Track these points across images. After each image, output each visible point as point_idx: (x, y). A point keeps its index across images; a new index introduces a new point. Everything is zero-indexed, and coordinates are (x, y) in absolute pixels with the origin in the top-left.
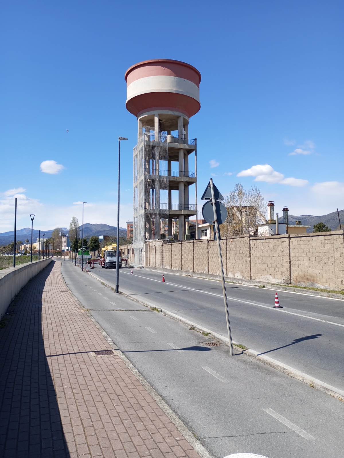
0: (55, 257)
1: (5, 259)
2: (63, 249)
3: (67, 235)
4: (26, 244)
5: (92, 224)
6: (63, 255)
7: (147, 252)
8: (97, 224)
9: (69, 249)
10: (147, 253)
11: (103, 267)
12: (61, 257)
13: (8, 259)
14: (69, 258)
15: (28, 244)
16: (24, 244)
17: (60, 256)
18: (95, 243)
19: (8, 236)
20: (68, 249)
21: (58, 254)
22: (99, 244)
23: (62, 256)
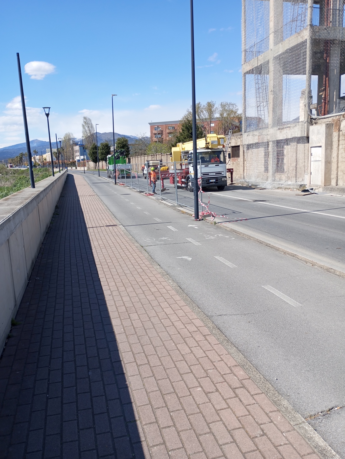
0: (69, 168)
1: (10, 173)
2: (78, 158)
3: (79, 143)
4: (35, 156)
5: (101, 133)
6: (79, 166)
7: (329, 148)
8: (107, 132)
9: (86, 158)
10: (328, 151)
11: (179, 187)
12: (76, 168)
13: (14, 173)
14: (87, 169)
15: (38, 155)
16: (34, 156)
17: (74, 168)
18: (123, 147)
19: (18, 149)
20: (83, 158)
21: (72, 165)
22: (128, 148)
23: (78, 168)
